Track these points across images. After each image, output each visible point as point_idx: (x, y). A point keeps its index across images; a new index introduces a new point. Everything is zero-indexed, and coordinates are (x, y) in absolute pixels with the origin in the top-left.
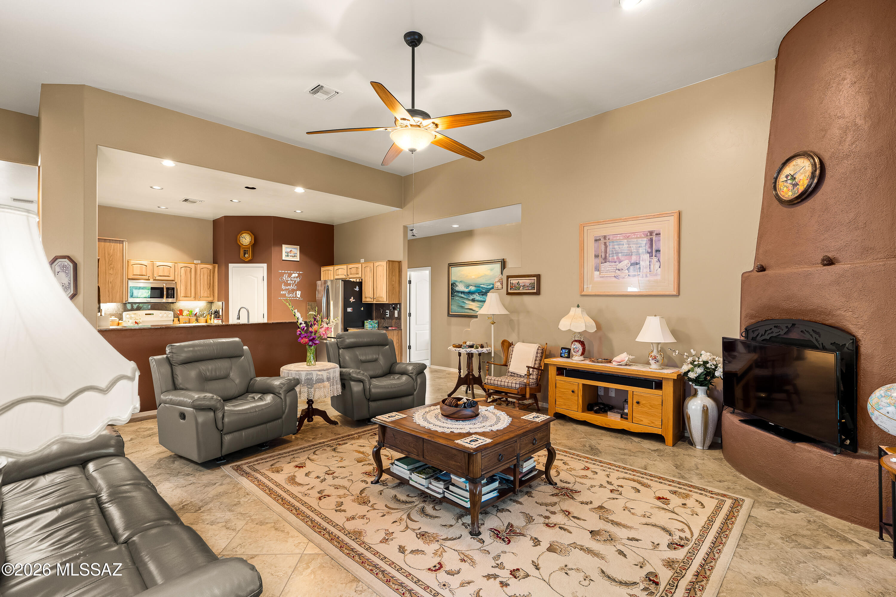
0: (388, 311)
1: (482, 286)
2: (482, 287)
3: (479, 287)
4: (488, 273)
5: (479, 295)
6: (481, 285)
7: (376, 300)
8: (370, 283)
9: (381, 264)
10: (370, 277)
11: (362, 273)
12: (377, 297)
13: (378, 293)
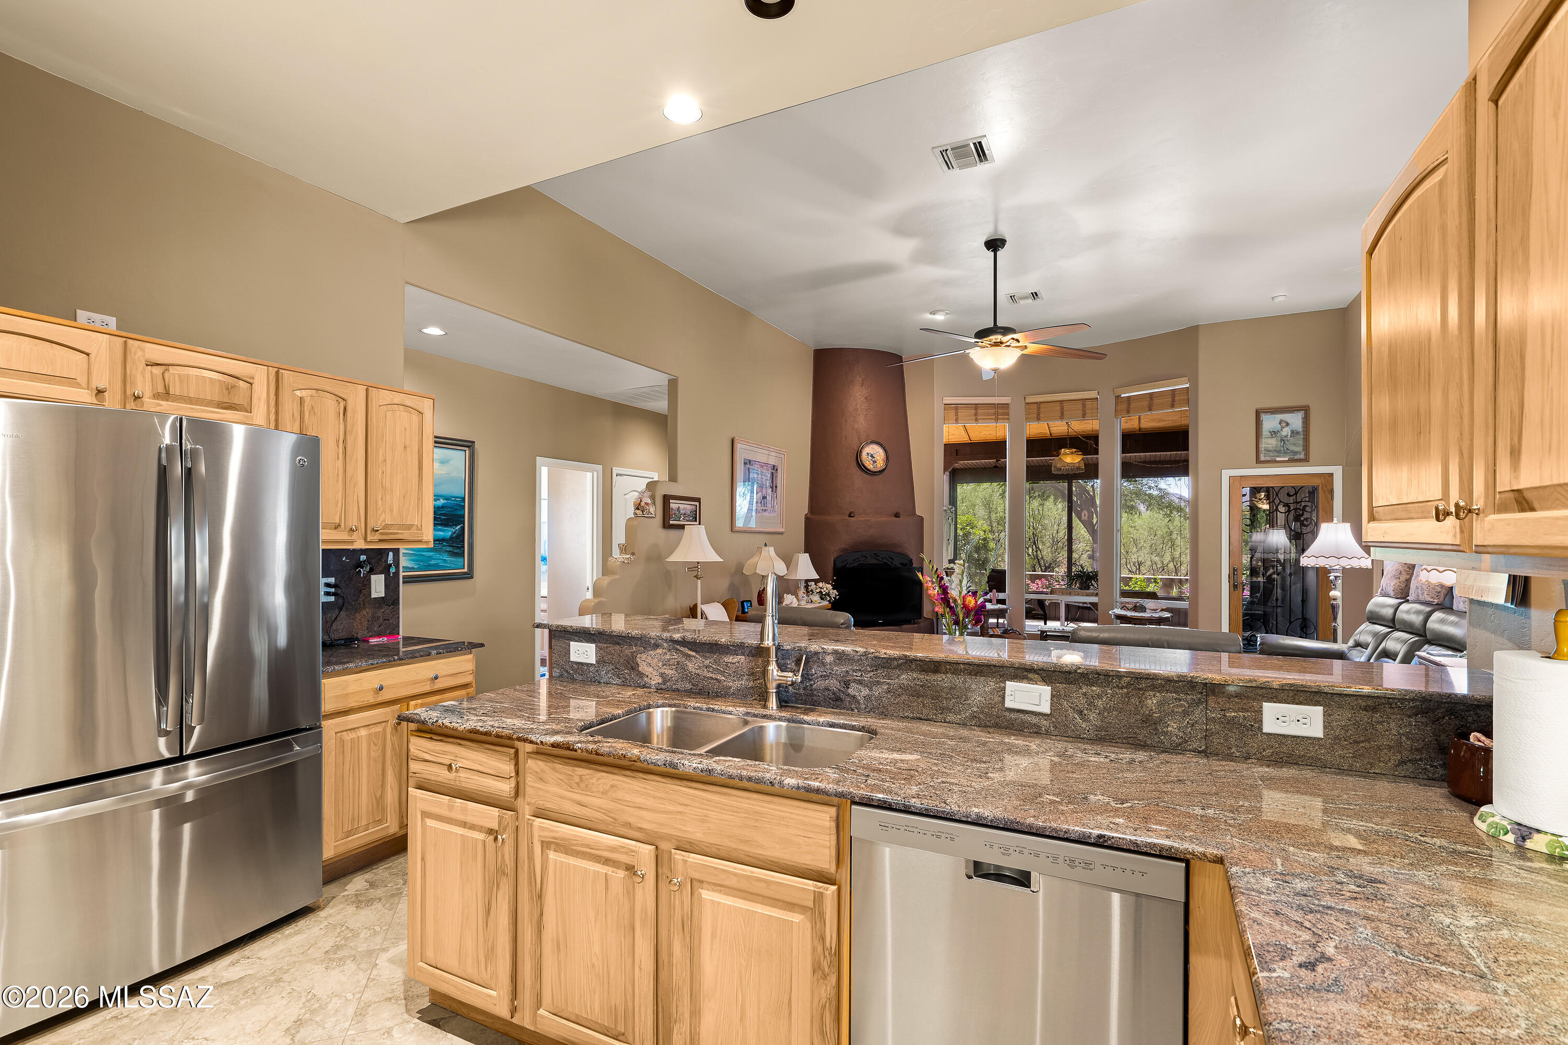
7: (377, 537)
8: (340, 463)
9: (408, 403)
10: (338, 441)
11: (273, 410)
12: (387, 526)
13: (391, 510)
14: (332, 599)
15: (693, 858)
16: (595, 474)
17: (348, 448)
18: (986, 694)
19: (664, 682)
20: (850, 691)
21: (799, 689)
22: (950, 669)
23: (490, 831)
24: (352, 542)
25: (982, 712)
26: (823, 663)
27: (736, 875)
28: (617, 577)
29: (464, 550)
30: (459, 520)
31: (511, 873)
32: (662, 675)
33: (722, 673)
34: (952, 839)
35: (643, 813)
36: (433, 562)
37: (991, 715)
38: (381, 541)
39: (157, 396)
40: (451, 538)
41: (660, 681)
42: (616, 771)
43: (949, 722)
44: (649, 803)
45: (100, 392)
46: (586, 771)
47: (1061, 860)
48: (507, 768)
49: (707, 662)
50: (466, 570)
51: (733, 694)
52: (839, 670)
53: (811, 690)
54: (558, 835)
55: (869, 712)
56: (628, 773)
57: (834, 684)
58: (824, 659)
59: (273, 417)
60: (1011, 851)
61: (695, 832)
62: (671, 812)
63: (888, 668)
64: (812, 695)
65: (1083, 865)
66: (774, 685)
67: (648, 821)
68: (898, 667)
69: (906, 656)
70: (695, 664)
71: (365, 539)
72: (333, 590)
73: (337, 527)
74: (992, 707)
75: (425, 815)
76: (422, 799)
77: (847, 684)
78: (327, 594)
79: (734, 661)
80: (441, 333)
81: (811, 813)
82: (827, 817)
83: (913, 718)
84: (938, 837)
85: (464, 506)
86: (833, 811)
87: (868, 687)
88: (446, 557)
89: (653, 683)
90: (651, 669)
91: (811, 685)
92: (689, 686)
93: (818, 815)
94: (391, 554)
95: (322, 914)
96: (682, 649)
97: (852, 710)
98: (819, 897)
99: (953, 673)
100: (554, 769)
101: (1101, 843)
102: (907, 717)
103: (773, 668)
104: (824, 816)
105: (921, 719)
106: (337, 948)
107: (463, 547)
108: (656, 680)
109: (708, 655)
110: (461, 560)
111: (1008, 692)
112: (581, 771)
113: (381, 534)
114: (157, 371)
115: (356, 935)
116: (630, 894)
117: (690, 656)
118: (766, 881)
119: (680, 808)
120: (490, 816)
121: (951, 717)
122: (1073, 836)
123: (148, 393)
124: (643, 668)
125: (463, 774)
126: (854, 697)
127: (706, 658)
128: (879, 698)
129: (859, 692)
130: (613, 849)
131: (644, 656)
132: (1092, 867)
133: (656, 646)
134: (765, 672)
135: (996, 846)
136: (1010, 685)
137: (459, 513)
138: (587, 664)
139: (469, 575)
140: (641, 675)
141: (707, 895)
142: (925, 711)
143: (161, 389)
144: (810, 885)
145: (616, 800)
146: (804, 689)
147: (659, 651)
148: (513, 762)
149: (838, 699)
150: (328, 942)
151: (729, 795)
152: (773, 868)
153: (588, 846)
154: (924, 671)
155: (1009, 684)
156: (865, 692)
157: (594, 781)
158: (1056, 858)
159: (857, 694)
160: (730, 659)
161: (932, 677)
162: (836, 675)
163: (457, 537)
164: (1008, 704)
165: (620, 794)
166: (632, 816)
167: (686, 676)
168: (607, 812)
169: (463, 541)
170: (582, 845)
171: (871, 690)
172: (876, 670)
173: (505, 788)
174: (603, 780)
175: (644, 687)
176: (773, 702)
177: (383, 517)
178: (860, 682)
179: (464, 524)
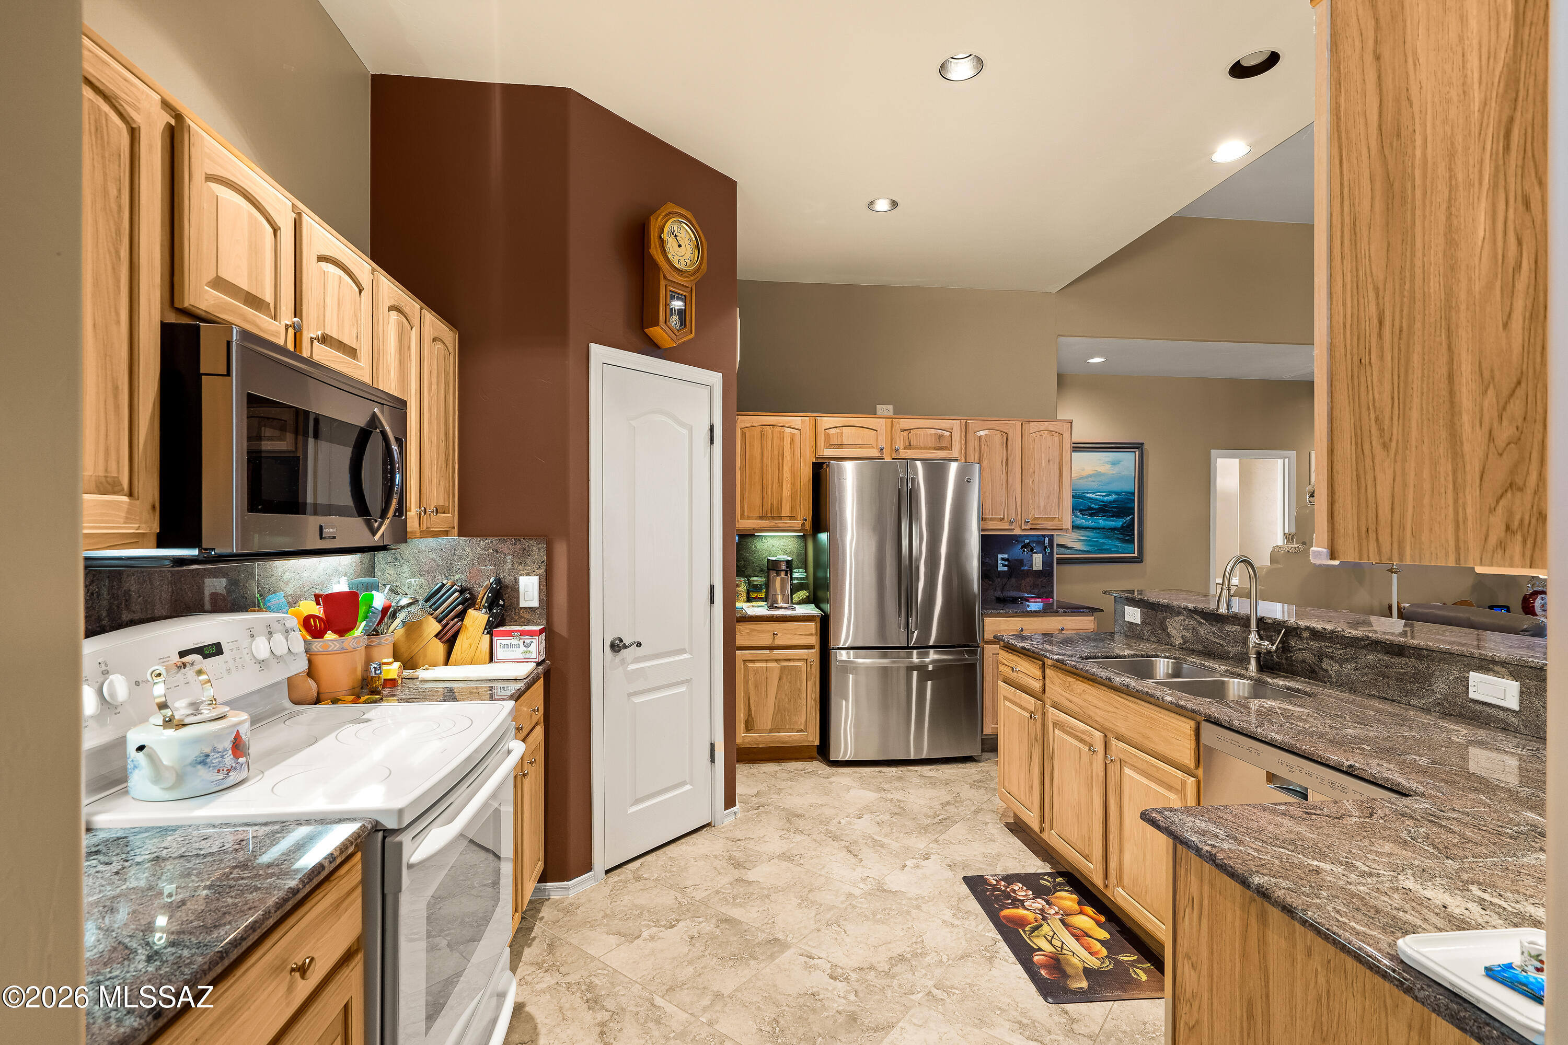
0: (1000, 568)
1: (1090, 495)
2: (1090, 499)
3: (1082, 497)
4: (1106, 469)
5: (1083, 515)
6: (1088, 493)
7: (1028, 527)
8: (1004, 476)
9: (1051, 428)
10: (1002, 462)
11: (964, 447)
12: (1036, 519)
13: (1039, 507)
14: (1006, 569)
15: (1121, 744)
16: (1287, 460)
17: (1009, 466)
18: (1450, 682)
19: (1185, 643)
20: (1323, 665)
21: (1282, 659)
22: (1413, 654)
23: (1031, 713)
24: (1012, 530)
25: (1445, 700)
26: (1301, 637)
27: (1141, 760)
28: (1279, 566)
29: (1134, 538)
30: (1131, 511)
31: (1040, 740)
32: (1183, 637)
33: (1224, 639)
34: (1258, 754)
35: (1098, 711)
36: (1105, 547)
37: (1455, 704)
38: (1032, 529)
39: (906, 448)
40: (1122, 527)
41: (1182, 642)
42: (1086, 681)
43: (1413, 706)
44: (1100, 704)
45: (881, 450)
46: (1072, 680)
47: (1326, 782)
48: (1038, 673)
49: (1213, 629)
50: (1136, 555)
51: (1232, 658)
52: (1314, 645)
53: (1291, 661)
54: (1059, 719)
55: (1339, 686)
56: (1091, 683)
57: (1310, 658)
58: (1301, 634)
59: (963, 451)
60: (1294, 770)
61: (1123, 729)
62: (1109, 712)
63: (1356, 647)
64: (1292, 665)
65: (1340, 788)
66: (1254, 651)
67: (1099, 716)
68: (1365, 647)
69: (1368, 637)
70: (1205, 630)
71: (1021, 528)
72: (1006, 563)
73: (1002, 520)
74: (1456, 696)
75: (1005, 698)
76: (1004, 688)
77: (1321, 660)
78: (1004, 565)
79: (1233, 630)
80: (1103, 360)
81: (1180, 723)
82: (1188, 727)
83: (1379, 697)
84: (1251, 751)
85: (1134, 500)
86: (1192, 723)
87: (1339, 663)
88: (1117, 543)
89: (1177, 642)
90: (1175, 632)
91: (1292, 657)
92: (1201, 648)
93: (1183, 724)
94: (1047, 539)
95: (980, 764)
96: (1196, 617)
97: (1325, 683)
98: (1184, 783)
99: (1416, 658)
100: (1058, 676)
101: (1349, 772)
102: (1374, 696)
103: (1253, 638)
104: (1187, 726)
105: (1386, 699)
106: (980, 781)
107: (1134, 535)
108: (1179, 641)
109: (1214, 623)
110: (1131, 546)
111: (1471, 683)
112: (1070, 679)
113: (1032, 524)
114: (905, 433)
115: (992, 779)
116: (1091, 763)
117: (1201, 623)
118: (1156, 767)
119: (1114, 710)
120: (1030, 702)
121: (1414, 701)
122: (1332, 764)
123: (902, 447)
124: (1171, 630)
125: (1020, 675)
126: (1326, 671)
127: (1212, 625)
128: (1348, 675)
129: (1332, 667)
130: (1083, 732)
131: (1170, 620)
132: (1346, 791)
133: (1179, 613)
134: (1245, 641)
135: (1285, 764)
136: (1474, 676)
137: (1129, 505)
138: (1136, 624)
139: (1139, 559)
140: (1169, 636)
141: (1127, 771)
142: (1390, 692)
143: (907, 444)
144: (1180, 774)
145: (1085, 700)
146: (1286, 659)
147: (1181, 617)
148: (1041, 670)
149: (1313, 671)
150: (978, 777)
151: (1139, 704)
152: (1165, 761)
153: (1072, 728)
154: (1388, 653)
155: (1472, 675)
156: (1336, 667)
157: (1075, 686)
158: (1323, 780)
159: (1329, 668)
160: (1229, 628)
161: (1395, 660)
162: (1311, 649)
163: (1127, 526)
164: (1472, 695)
165: (1086, 697)
166: (1091, 711)
167: (1199, 639)
168: (1081, 707)
169: (1133, 530)
170: (1069, 727)
171: (1341, 666)
172: (1346, 648)
173: (1036, 685)
174: (1080, 686)
175: (1171, 645)
176: (1253, 666)
177: (1033, 513)
178: (1332, 658)
179: (1134, 515)
